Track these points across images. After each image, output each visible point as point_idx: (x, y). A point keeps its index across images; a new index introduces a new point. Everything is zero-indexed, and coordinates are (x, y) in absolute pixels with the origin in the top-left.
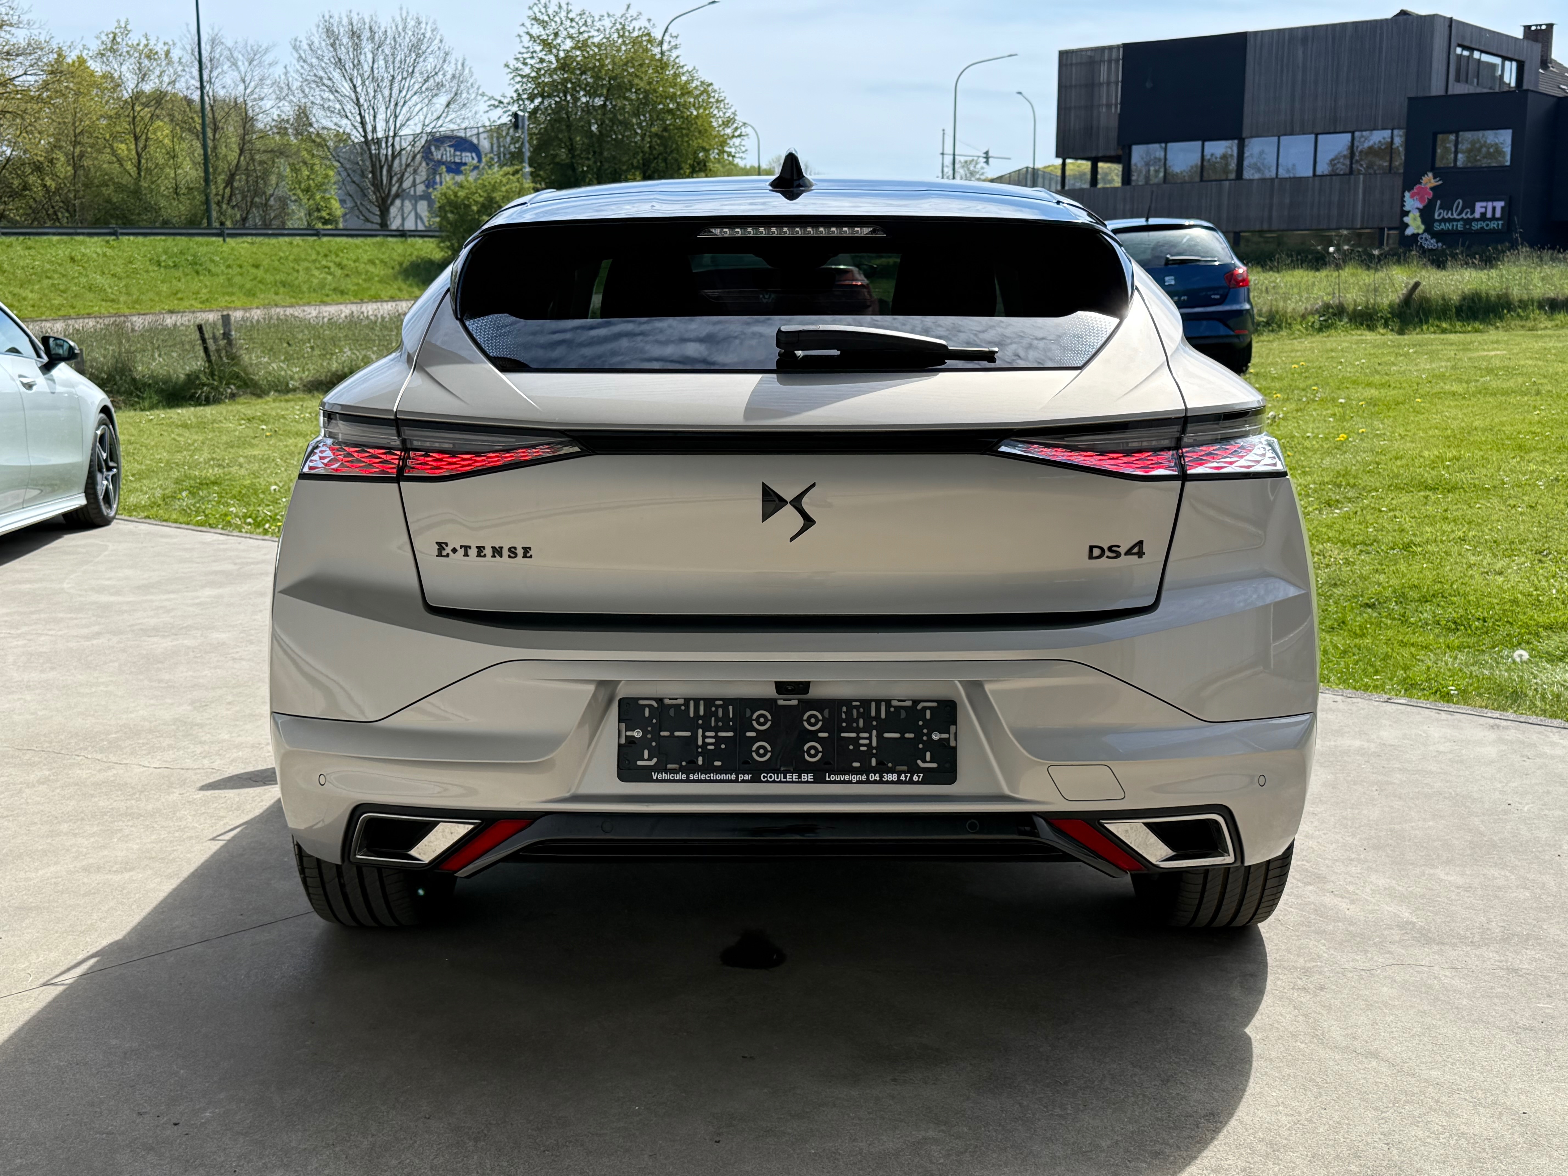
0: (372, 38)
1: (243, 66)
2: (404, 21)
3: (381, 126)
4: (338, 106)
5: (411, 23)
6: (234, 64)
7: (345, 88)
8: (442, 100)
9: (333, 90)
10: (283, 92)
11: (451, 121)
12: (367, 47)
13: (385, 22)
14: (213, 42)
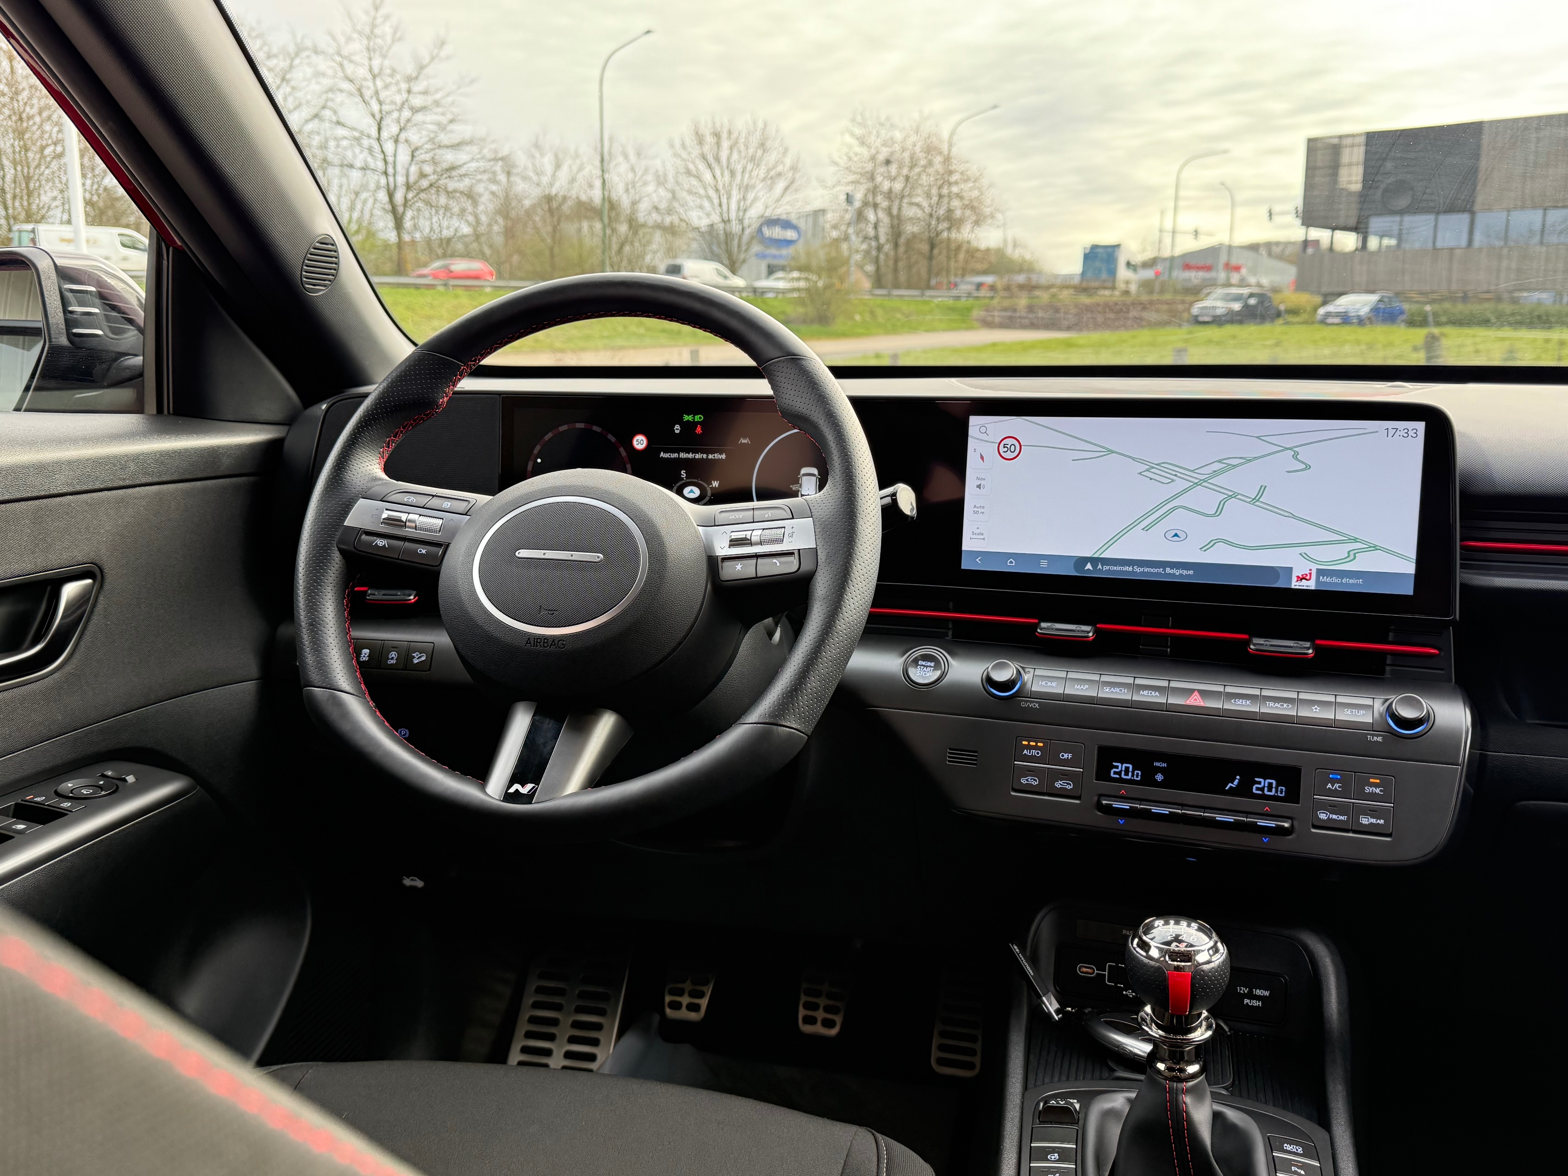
0: (729, 137)
1: (633, 158)
2: (755, 123)
3: (734, 206)
4: (702, 192)
5: (760, 125)
6: (626, 156)
7: (707, 176)
8: (781, 185)
9: (698, 178)
10: (661, 181)
11: (787, 202)
12: (725, 144)
13: (741, 124)
14: (611, 140)
